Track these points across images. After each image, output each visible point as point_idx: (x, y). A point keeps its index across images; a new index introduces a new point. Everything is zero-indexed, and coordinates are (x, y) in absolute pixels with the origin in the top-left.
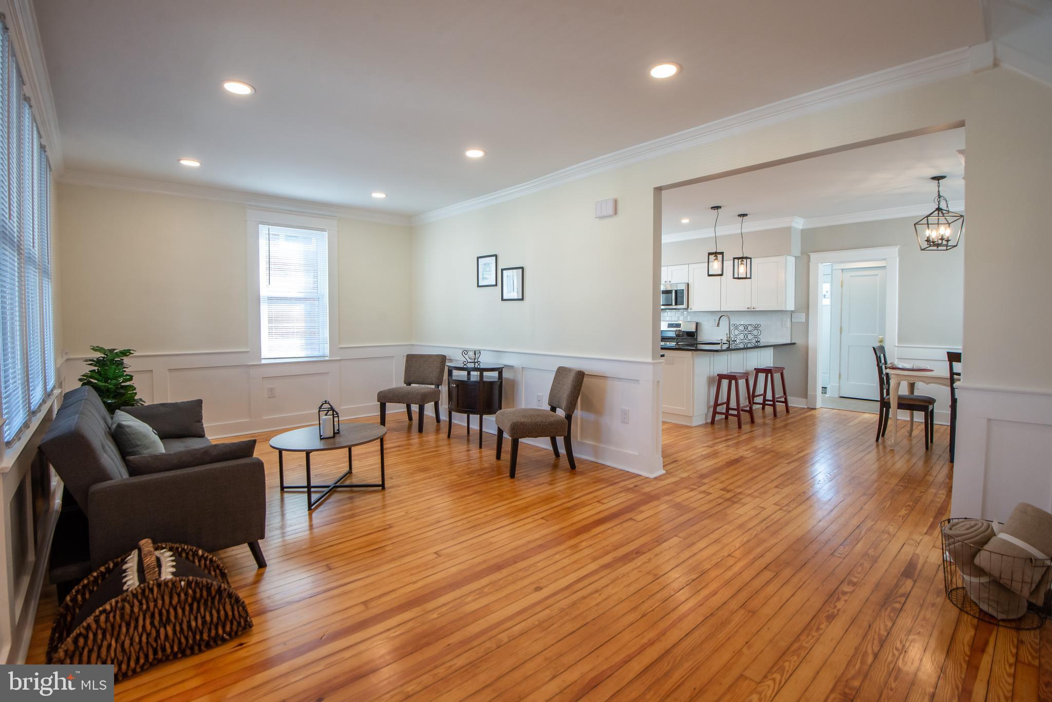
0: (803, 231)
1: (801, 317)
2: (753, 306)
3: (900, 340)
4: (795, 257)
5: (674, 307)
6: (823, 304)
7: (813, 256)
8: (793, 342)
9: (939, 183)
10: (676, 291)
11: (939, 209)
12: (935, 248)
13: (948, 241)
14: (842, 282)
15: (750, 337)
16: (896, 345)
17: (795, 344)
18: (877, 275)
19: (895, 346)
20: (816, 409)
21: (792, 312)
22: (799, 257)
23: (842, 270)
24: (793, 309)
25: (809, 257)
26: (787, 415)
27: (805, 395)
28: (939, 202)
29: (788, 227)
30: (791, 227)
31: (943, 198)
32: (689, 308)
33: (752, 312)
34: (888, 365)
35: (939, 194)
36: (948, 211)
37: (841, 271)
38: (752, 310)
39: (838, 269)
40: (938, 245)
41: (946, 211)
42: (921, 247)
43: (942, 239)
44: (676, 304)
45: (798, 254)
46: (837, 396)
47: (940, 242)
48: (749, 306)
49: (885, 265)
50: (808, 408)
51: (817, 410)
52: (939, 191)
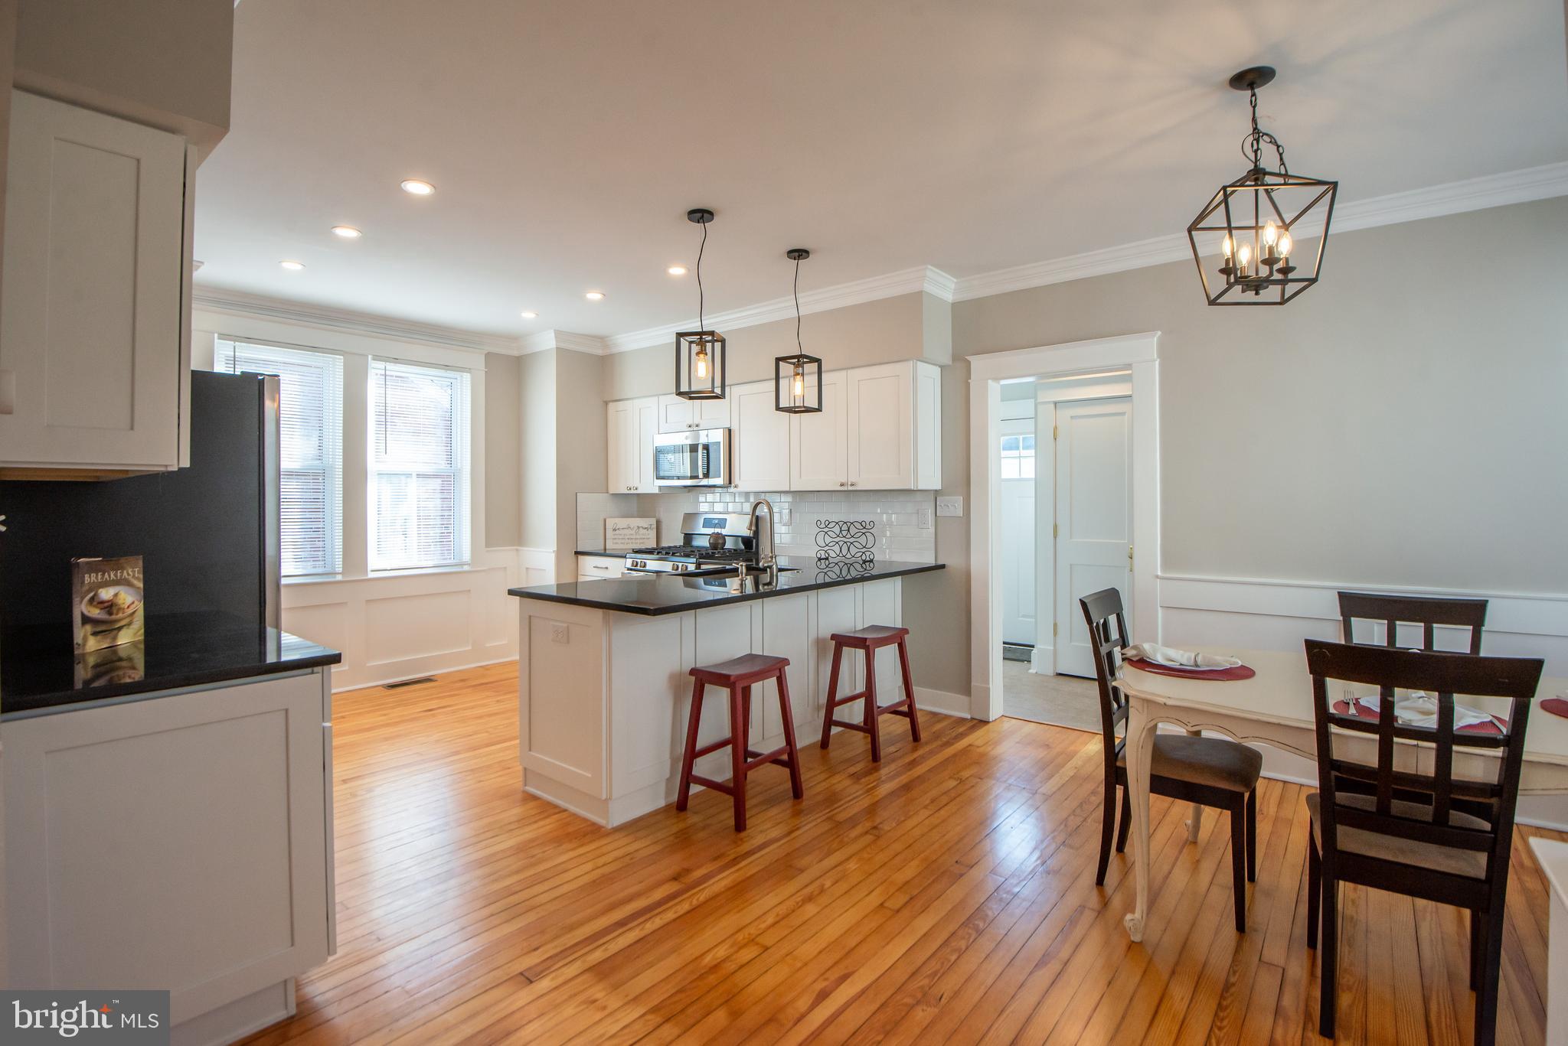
0: (956, 306)
1: (953, 506)
2: (852, 479)
3: (1167, 563)
4: (941, 367)
5: (705, 482)
6: (1004, 476)
7: (977, 363)
8: (940, 563)
9: (1254, 95)
10: (706, 447)
11: (1257, 175)
12: (1250, 296)
13: (1286, 270)
14: (1056, 428)
15: (853, 550)
16: (1159, 573)
17: (943, 567)
18: (1123, 414)
19: (1157, 577)
20: (986, 722)
21: (936, 493)
22: (949, 366)
23: (1055, 403)
24: (939, 487)
25: (969, 363)
26: (915, 749)
27: (966, 688)
28: (1256, 152)
29: (918, 292)
30: (922, 291)
31: (1269, 140)
32: (733, 485)
33: (849, 494)
34: (1130, 652)
35: (1255, 129)
36: (1286, 175)
37: (1053, 406)
38: (850, 488)
39: (1049, 402)
40: (1256, 285)
41: (1279, 175)
42: (1208, 297)
43: (1270, 261)
44: (707, 475)
45: (946, 360)
46: (1051, 672)
47: (1264, 271)
48: (844, 480)
49: (1129, 393)
50: (972, 719)
51: (990, 724)
52: (1254, 120)
